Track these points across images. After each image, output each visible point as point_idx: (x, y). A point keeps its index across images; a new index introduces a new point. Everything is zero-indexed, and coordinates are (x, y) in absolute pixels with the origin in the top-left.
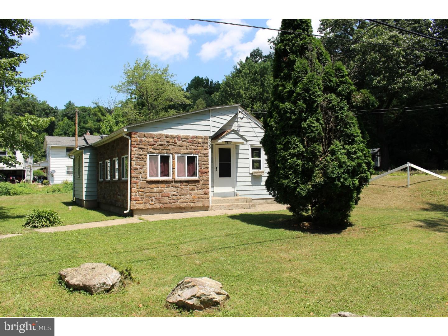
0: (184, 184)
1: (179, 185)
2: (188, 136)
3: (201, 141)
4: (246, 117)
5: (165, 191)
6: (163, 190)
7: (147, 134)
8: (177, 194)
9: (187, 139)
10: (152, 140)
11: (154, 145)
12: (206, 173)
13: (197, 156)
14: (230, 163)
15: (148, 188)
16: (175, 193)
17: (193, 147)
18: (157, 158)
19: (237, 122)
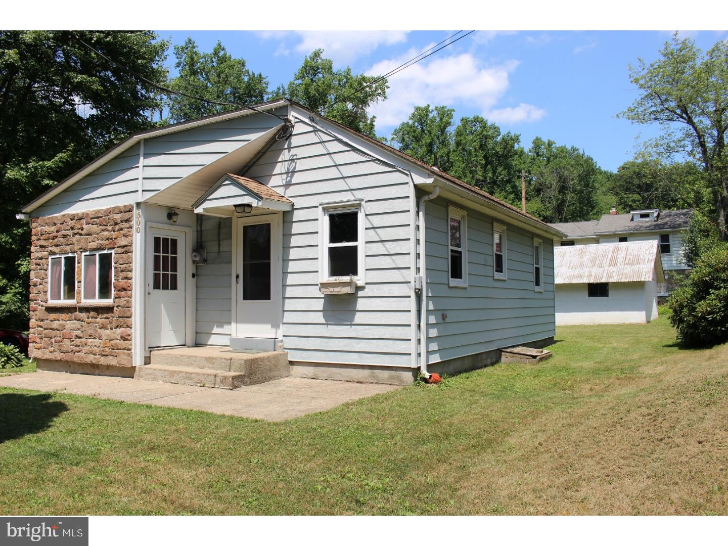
0: (92, 314)
1: (83, 315)
2: (99, 211)
3: (118, 217)
4: (311, 129)
5: (67, 327)
6: (64, 326)
7: (49, 218)
8: (81, 335)
9: (98, 218)
10: (53, 229)
11: (56, 237)
12: (125, 289)
13: (113, 252)
14: (266, 261)
15: (47, 319)
16: (79, 333)
17: (106, 233)
18: (60, 262)
19: (289, 148)
